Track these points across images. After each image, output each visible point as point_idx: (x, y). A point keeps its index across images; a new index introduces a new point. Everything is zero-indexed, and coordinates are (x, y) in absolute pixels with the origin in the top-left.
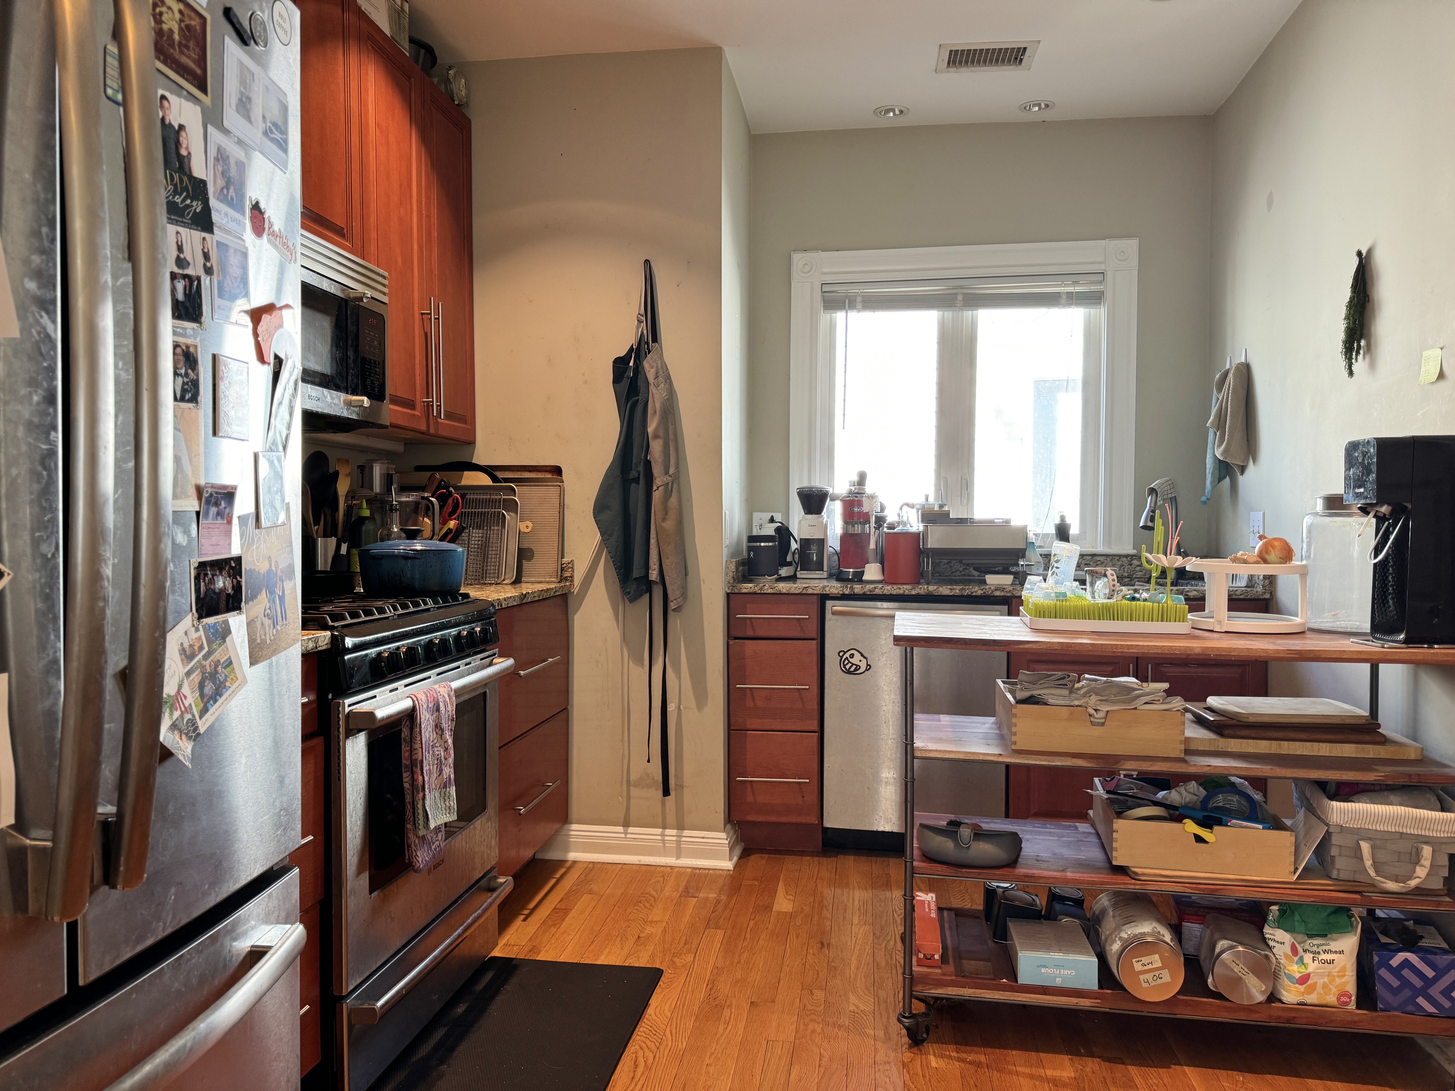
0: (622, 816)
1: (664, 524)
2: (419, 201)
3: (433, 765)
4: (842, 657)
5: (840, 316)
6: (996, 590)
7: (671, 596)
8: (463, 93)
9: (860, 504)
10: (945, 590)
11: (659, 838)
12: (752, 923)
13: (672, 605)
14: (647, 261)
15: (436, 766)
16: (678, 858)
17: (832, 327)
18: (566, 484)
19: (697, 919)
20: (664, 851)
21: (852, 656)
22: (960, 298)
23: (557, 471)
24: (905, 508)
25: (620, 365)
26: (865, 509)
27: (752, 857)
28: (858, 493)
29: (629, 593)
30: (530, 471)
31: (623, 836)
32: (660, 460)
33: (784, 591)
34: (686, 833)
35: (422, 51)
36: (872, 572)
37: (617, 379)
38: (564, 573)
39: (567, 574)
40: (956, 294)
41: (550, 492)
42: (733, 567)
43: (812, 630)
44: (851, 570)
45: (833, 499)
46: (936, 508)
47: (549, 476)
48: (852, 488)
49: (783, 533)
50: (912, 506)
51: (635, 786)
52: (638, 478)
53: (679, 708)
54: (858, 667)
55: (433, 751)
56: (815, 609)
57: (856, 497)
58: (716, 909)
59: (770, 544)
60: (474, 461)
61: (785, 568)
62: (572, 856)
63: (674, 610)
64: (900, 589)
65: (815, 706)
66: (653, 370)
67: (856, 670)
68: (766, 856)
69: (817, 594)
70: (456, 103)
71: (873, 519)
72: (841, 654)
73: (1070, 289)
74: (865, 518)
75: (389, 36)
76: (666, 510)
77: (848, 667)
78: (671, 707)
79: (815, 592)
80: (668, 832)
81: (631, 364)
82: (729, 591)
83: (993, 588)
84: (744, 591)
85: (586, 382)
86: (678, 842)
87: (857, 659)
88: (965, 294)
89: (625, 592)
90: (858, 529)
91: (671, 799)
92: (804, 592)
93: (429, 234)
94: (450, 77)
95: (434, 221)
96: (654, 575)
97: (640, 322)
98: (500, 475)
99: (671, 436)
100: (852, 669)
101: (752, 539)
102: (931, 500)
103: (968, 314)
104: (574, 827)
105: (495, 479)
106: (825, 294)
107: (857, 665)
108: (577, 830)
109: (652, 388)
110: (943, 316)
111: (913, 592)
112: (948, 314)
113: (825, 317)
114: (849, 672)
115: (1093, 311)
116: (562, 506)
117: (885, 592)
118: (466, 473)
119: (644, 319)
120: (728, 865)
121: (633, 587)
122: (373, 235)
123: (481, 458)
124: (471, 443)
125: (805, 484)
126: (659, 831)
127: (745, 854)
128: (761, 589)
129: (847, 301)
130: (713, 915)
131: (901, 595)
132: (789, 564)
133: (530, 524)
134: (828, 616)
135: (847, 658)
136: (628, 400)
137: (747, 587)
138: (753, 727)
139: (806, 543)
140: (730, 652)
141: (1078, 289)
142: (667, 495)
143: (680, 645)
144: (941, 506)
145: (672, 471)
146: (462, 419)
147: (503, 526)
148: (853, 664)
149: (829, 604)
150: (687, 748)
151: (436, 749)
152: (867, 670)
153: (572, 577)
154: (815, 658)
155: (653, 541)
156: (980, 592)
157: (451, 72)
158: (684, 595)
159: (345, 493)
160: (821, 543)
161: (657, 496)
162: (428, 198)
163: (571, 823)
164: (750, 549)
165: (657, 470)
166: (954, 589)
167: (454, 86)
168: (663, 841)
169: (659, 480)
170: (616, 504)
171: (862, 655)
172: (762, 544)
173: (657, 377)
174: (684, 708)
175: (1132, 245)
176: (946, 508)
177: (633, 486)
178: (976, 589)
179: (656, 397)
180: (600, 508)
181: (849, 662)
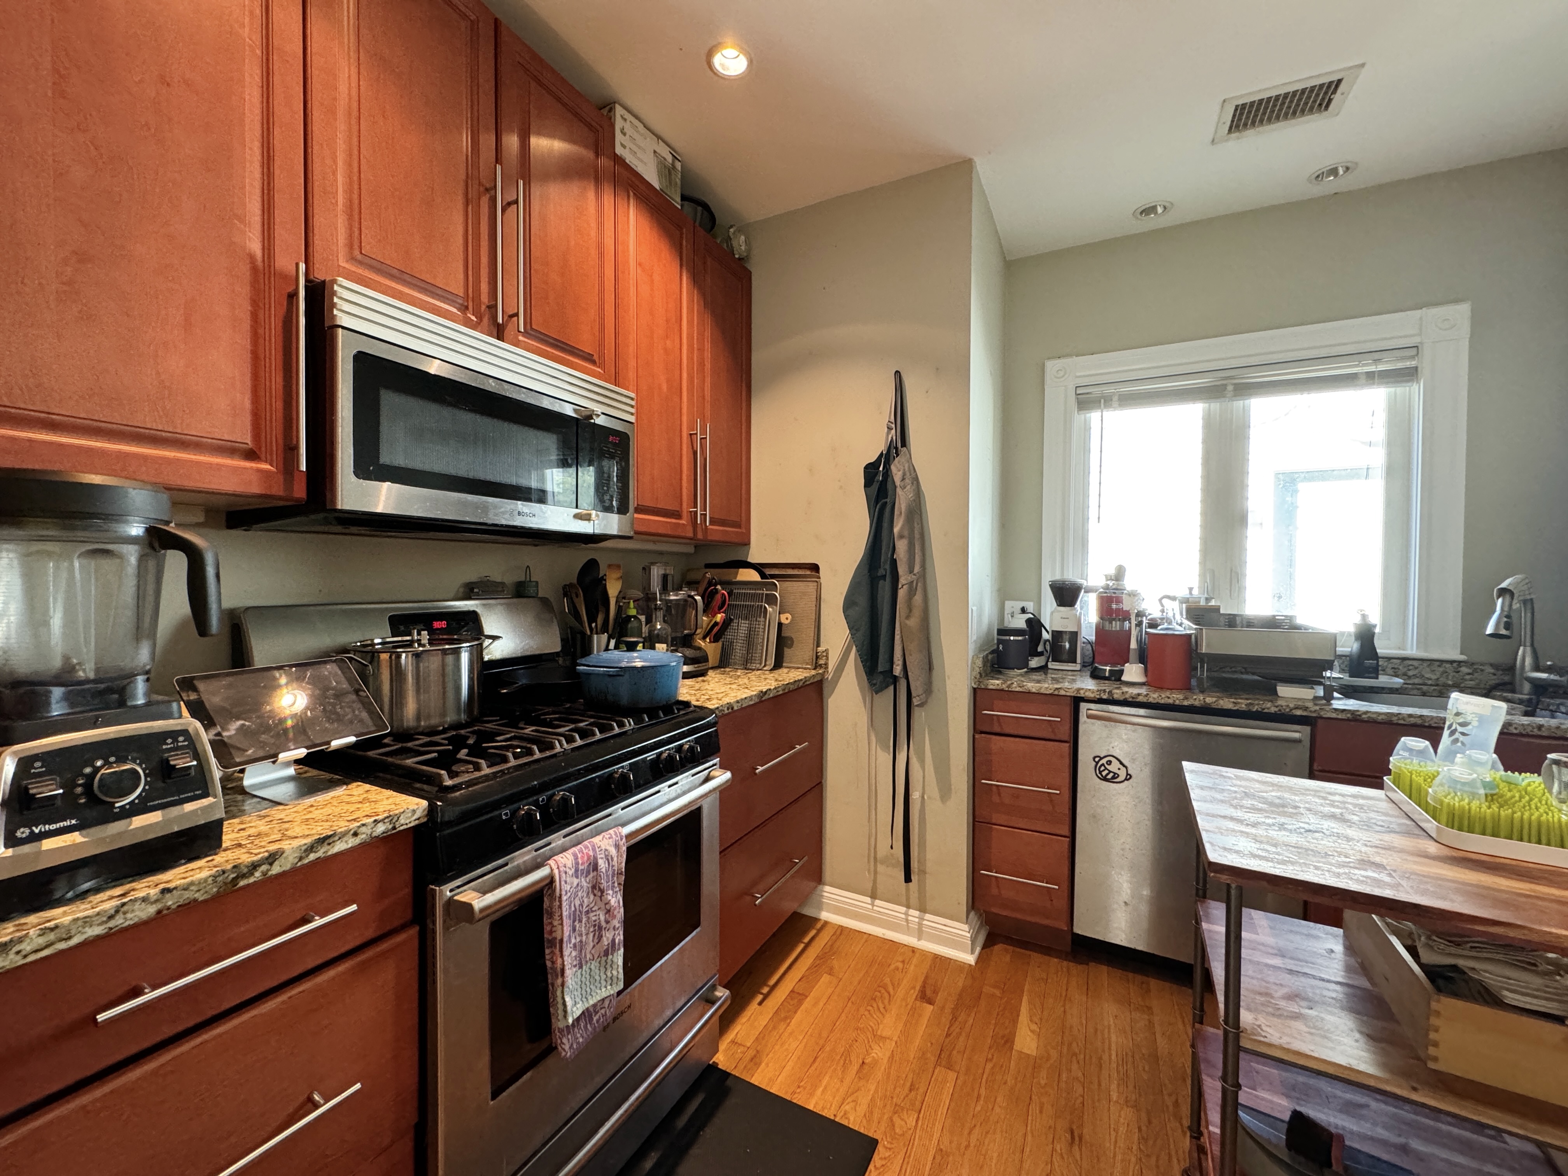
0: (869, 885)
1: (907, 622)
2: (690, 337)
3: (587, 934)
4: (1097, 763)
5: (1094, 416)
6: (1296, 708)
7: (914, 694)
8: (743, 248)
9: (1119, 601)
10: (1227, 703)
11: (903, 916)
12: (989, 1066)
13: (915, 701)
14: (897, 373)
15: (592, 935)
16: (919, 940)
17: (1086, 428)
18: (822, 580)
19: (929, 1044)
20: (907, 931)
21: (1109, 763)
22: (1230, 388)
23: (815, 568)
24: (1165, 601)
25: (871, 470)
26: (1126, 607)
27: (996, 947)
28: (1117, 589)
29: (875, 685)
30: (793, 568)
31: (870, 907)
32: (905, 560)
33: (1034, 690)
34: (928, 916)
35: (700, 209)
36: (1133, 672)
37: (868, 484)
38: (818, 661)
39: (822, 662)
40: (1226, 385)
41: (809, 587)
42: (979, 663)
43: (1065, 731)
44: (1108, 668)
45: (1087, 591)
46: (1203, 603)
47: (808, 572)
48: (1108, 582)
49: (1035, 625)
50: (1173, 599)
51: (882, 863)
52: (885, 576)
53: (923, 797)
54: (1116, 775)
55: (589, 918)
56: (1067, 711)
57: (1115, 593)
58: (952, 1029)
59: (1020, 638)
60: (749, 560)
61: (1036, 659)
62: (825, 915)
63: (917, 706)
64: (1169, 698)
65: (1066, 811)
66: (900, 473)
67: (1113, 778)
68: (1011, 948)
69: (1071, 696)
70: (737, 256)
71: (1133, 618)
72: (1097, 759)
73: (1372, 368)
74: (1125, 616)
75: (658, 188)
76: (910, 609)
77: (1104, 773)
78: (915, 795)
79: (1068, 694)
80: (912, 912)
81: (881, 469)
82: (975, 686)
83: (1292, 705)
84: (991, 687)
85: (841, 487)
86: (920, 925)
87: (1115, 767)
88: (1235, 384)
89: (872, 684)
90: (1116, 626)
91: (913, 885)
92: (1056, 693)
93: (702, 364)
94: (731, 234)
95: (708, 355)
96: (898, 670)
97: (890, 429)
98: (768, 572)
99: (917, 536)
100: (1109, 777)
101: (1002, 632)
102: (1196, 592)
103: (1239, 404)
104: (827, 888)
105: (763, 576)
106: (1079, 396)
107: (1115, 774)
108: (829, 893)
109: (899, 490)
110: (1209, 409)
111: (1186, 703)
112: (1215, 406)
113: (1079, 418)
114: (1105, 779)
115: (1400, 390)
116: (819, 599)
117: (1151, 700)
118: (741, 570)
119: (893, 426)
120: (970, 959)
121: (879, 679)
122: (632, 363)
123: (753, 558)
124: (747, 544)
125: (1058, 577)
126: (903, 909)
127: (990, 942)
128: (1009, 686)
129: (1102, 401)
130: (948, 1040)
131: (1170, 704)
132: (1041, 654)
133: (789, 616)
134: (1083, 718)
135: (1103, 765)
136: (877, 502)
137: (995, 683)
138: (998, 822)
139: (1057, 635)
140: (976, 746)
141: (1381, 367)
142: (912, 592)
143: (924, 737)
144: (1208, 600)
145: (917, 569)
146: (737, 525)
147: (765, 617)
148: (1110, 772)
149: (1084, 706)
150: (931, 838)
151: (592, 915)
152: (1126, 779)
153: (826, 664)
154: (1067, 761)
155: (897, 637)
156: (1273, 710)
157: (732, 230)
158: (928, 690)
159: (616, 594)
160: (1074, 636)
161: (902, 593)
162: (701, 334)
163: (824, 884)
164: (1000, 642)
165: (902, 569)
166: (1239, 703)
167: (735, 243)
168: (907, 920)
169: (904, 579)
170: (863, 601)
171: (1121, 763)
172: (1012, 638)
173: (903, 479)
174: (929, 798)
175: (1461, 312)
176: (1213, 603)
177: (881, 582)
178: (1269, 705)
179: (903, 499)
180: (849, 604)
181: (1106, 769)
